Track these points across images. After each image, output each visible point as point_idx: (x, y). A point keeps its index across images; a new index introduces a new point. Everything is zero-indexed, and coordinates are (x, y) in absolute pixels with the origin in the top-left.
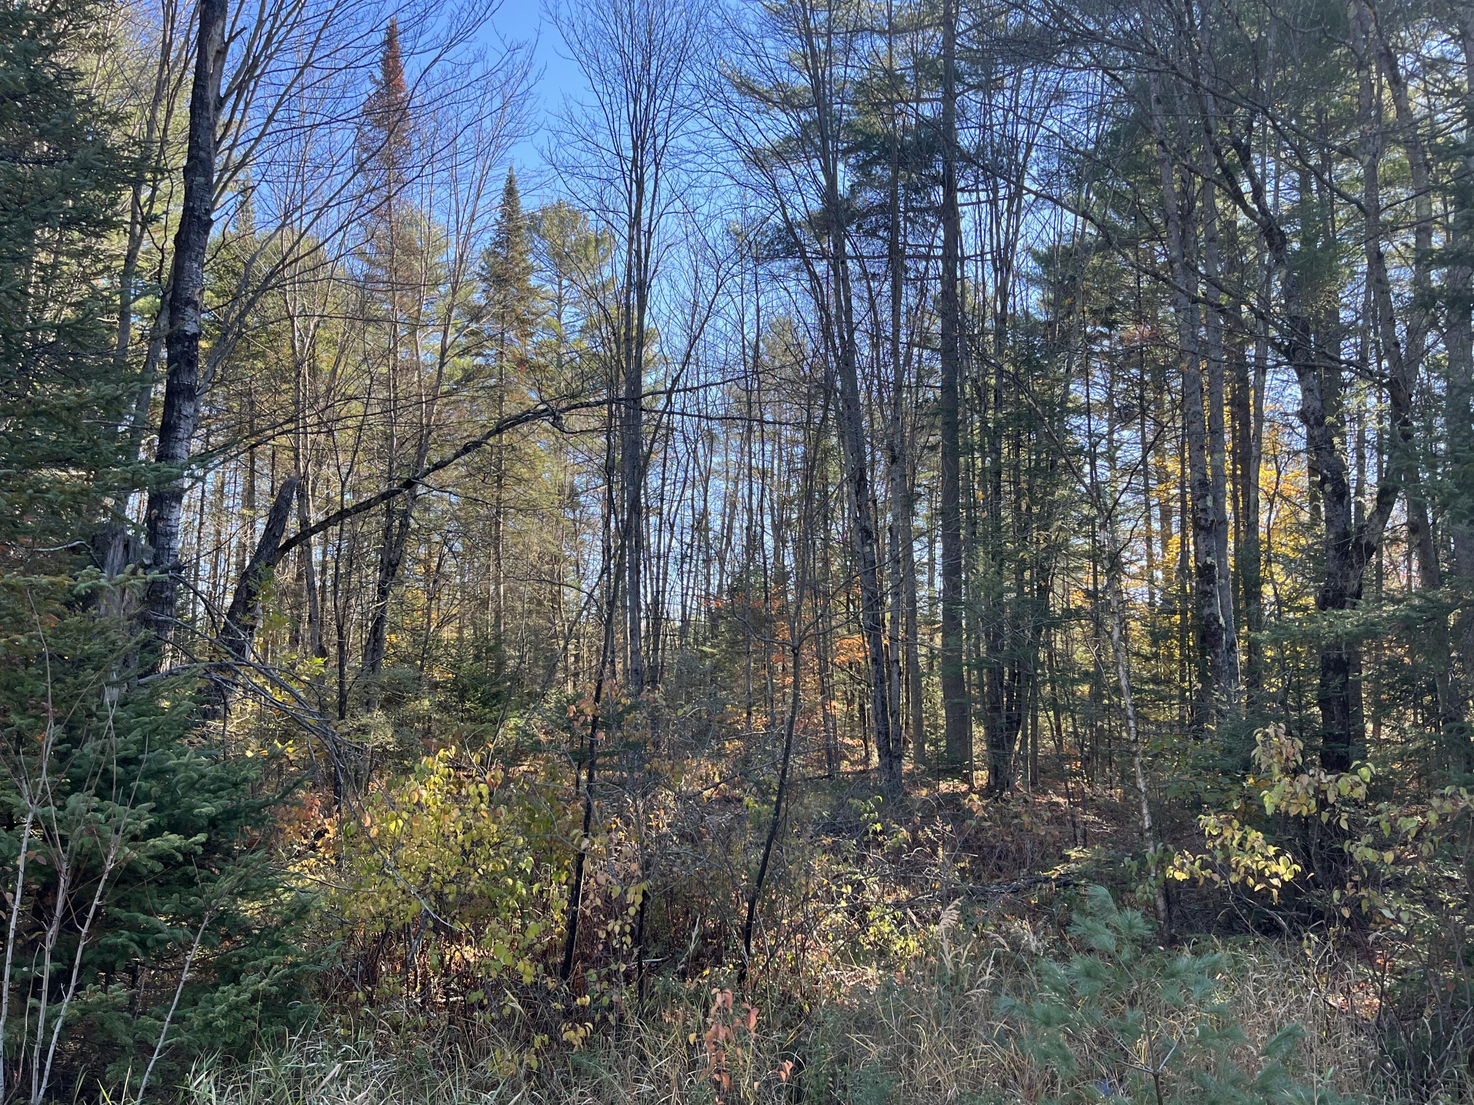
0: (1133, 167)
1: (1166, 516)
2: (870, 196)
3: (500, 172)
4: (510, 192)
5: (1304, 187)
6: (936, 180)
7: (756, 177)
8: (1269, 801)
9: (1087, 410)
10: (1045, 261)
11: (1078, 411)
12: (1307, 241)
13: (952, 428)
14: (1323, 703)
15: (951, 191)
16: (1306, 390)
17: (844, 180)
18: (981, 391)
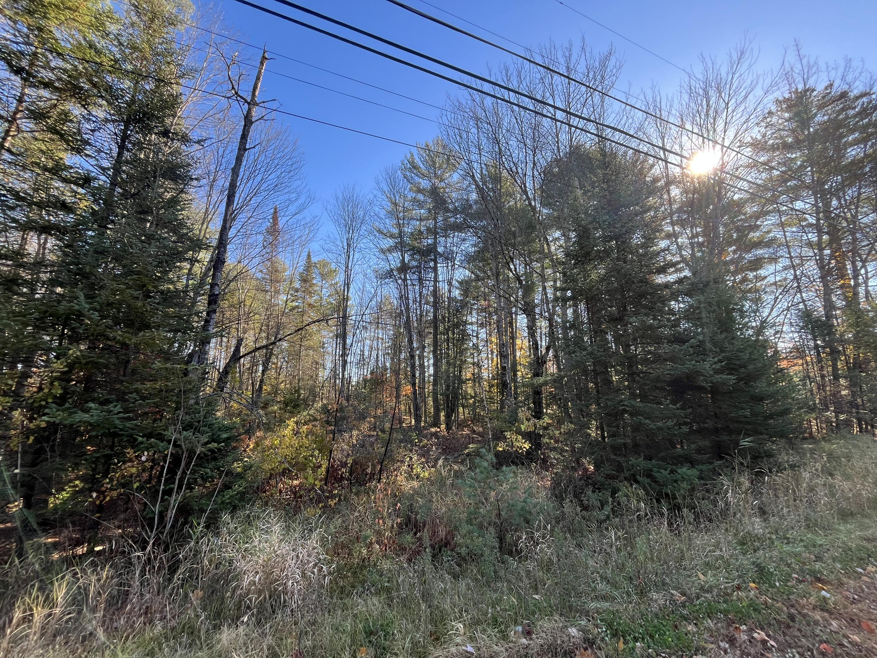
0: (483, 260)
1: (492, 352)
2: (414, 263)
3: (306, 250)
4: (309, 256)
5: (526, 268)
6: (431, 260)
7: (382, 256)
8: (523, 427)
9: (472, 324)
10: (461, 283)
11: (469, 324)
12: (527, 282)
13: (436, 328)
14: (534, 403)
15: (436, 263)
16: (528, 320)
17: (407, 258)
18: (444, 318)
